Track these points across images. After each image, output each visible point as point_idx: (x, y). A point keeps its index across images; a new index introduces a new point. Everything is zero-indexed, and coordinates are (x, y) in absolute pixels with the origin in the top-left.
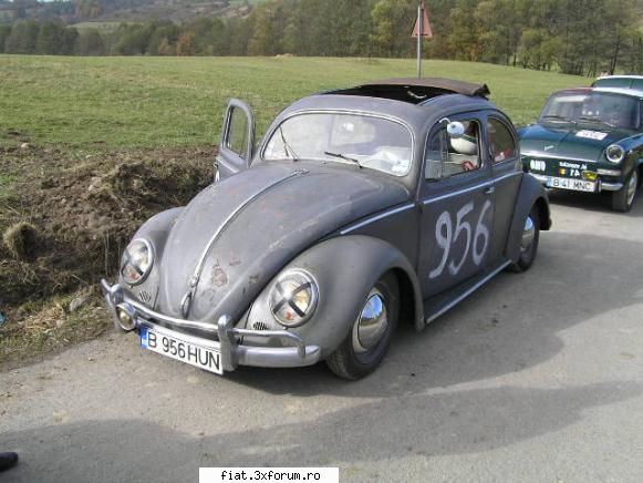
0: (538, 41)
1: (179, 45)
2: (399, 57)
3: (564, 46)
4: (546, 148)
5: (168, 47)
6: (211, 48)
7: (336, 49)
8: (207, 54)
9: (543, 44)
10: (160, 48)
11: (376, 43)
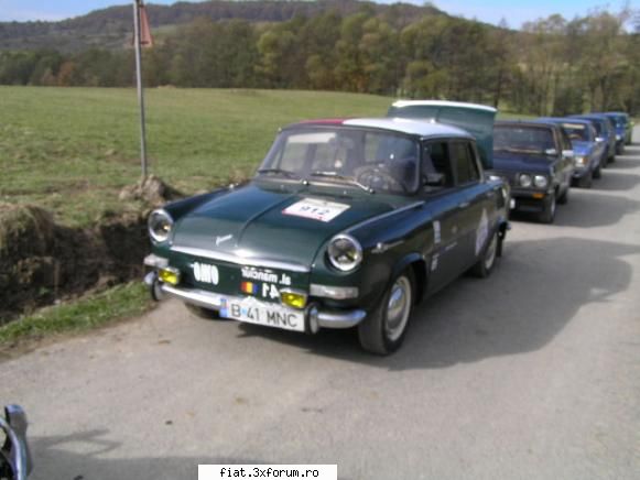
0: (424, 73)
1: (61, 75)
2: (285, 88)
3: (449, 78)
4: (219, 240)
5: (52, 78)
6: (96, 79)
7: (222, 81)
8: (91, 85)
9: (429, 76)
10: (43, 80)
11: (262, 75)
